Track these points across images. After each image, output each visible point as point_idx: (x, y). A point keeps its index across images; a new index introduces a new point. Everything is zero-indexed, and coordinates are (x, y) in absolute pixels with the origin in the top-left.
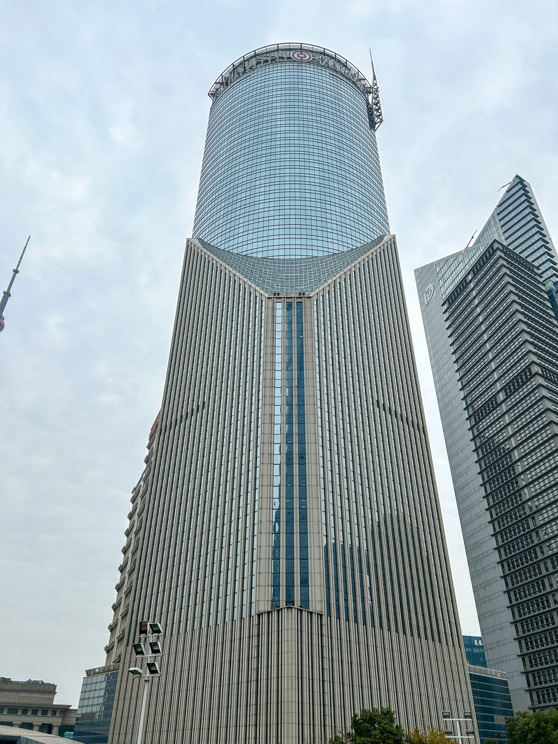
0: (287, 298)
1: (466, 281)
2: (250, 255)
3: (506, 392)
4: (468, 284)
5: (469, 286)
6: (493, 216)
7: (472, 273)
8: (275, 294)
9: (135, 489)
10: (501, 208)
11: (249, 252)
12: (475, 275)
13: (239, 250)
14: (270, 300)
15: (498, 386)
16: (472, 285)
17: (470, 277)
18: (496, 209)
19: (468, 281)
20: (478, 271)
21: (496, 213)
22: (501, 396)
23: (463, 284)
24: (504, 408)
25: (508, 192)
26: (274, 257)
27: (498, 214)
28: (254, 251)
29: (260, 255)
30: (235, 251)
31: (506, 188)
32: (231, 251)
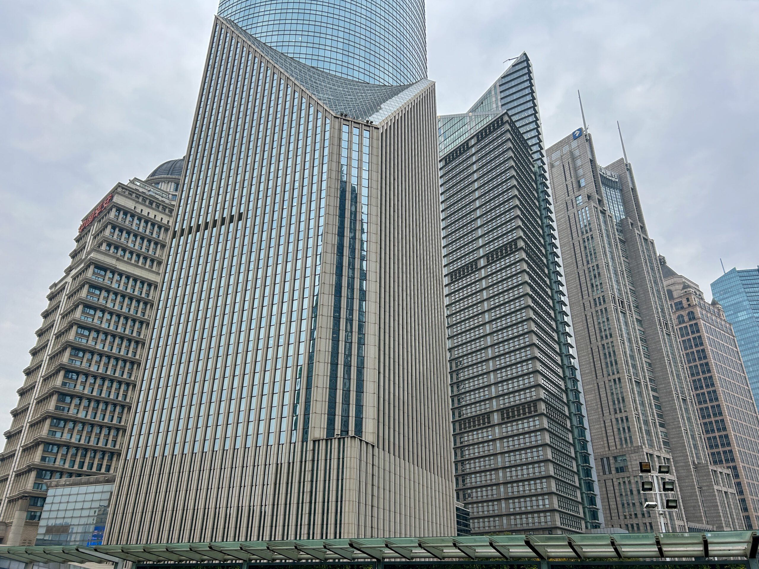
0: (354, 122)
1: (467, 145)
2: (298, 59)
3: (488, 259)
4: (469, 148)
5: (470, 150)
6: (495, 86)
7: (476, 138)
8: (342, 115)
9: (55, 285)
10: (504, 81)
11: (295, 56)
12: (478, 141)
13: (285, 50)
14: (337, 120)
15: (481, 252)
16: (473, 150)
17: (473, 142)
18: (499, 80)
19: (470, 145)
20: (483, 138)
21: (498, 84)
22: (482, 262)
23: (465, 147)
24: (483, 273)
25: (514, 66)
26: (325, 70)
27: (500, 86)
28: (302, 56)
29: (308, 63)
30: (279, 49)
31: (512, 62)
32: (275, 48)
